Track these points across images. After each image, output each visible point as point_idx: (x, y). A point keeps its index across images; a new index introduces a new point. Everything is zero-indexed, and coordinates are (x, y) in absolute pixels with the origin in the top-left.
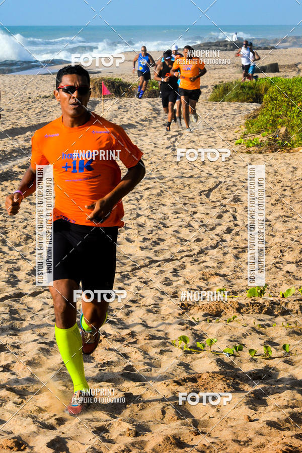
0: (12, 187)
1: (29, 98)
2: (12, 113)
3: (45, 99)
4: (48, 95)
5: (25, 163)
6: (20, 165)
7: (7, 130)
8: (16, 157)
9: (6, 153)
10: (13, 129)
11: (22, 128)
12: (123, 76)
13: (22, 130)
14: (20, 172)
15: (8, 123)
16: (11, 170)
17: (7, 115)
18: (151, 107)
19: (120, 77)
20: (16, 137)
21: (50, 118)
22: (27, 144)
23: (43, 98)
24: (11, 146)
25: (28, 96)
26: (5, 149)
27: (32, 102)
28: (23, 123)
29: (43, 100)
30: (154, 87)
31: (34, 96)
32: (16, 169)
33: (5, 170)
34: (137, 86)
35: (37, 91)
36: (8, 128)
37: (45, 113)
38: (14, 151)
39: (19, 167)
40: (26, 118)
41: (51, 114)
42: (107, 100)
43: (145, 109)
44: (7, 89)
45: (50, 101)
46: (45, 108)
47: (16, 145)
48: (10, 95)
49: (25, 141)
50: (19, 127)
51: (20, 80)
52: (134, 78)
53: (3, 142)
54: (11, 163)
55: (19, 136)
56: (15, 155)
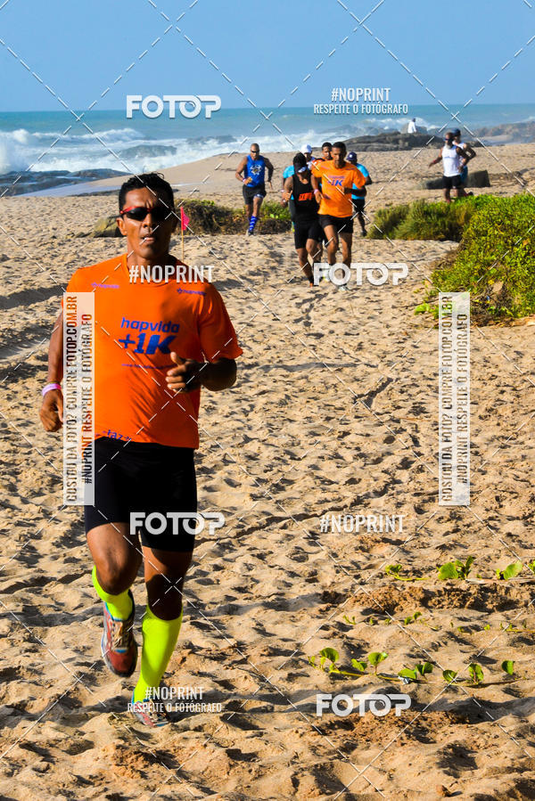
0: (25, 393)
1: (54, 237)
2: (25, 264)
3: (81, 239)
4: (86, 232)
6: (39, 354)
7: (15, 293)
8: (31, 340)
9: (16, 333)
10: (26, 292)
11: (41, 290)
12: (218, 197)
13: (43, 294)
14: (39, 367)
15: (17, 282)
16: (25, 364)
17: (16, 267)
18: (266, 250)
19: (212, 199)
20: (32, 306)
22: (51, 318)
23: (78, 236)
24: (22, 321)
25: (52, 233)
26: (12, 327)
27: (60, 244)
28: (43, 281)
29: (78, 241)
30: (272, 216)
31: (63, 234)
32: (32, 362)
33: (13, 364)
34: (241, 212)
35: (67, 225)
36: (18, 290)
37: (81, 263)
38: (28, 330)
39: (38, 358)
40: (48, 272)
42: (190, 239)
43: (256, 254)
44: (15, 222)
45: (89, 241)
46: (81, 255)
47: (32, 320)
48: (20, 233)
49: (48, 312)
50: (36, 288)
51: (37, 207)
52: (236, 199)
53: (8, 314)
54: (23, 352)
55: (37, 304)
56: (30, 336)
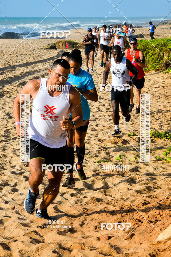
1: (34, 49)
2: (26, 56)
3: (41, 50)
4: (42, 48)
5: (32, 78)
6: (30, 79)
7: (24, 63)
8: (28, 75)
9: (24, 74)
10: (27, 63)
11: (31, 63)
12: (75, 40)
13: (31, 64)
15: (24, 60)
17: (24, 57)
20: (28, 67)
21: (43, 58)
22: (33, 70)
24: (26, 71)
25: (34, 48)
26: (23, 72)
27: (35, 51)
28: (31, 60)
29: (40, 50)
31: (36, 48)
33: (23, 81)
35: (37, 46)
37: (41, 56)
38: (27, 73)
40: (33, 58)
41: (44, 56)
44: (24, 45)
47: (28, 70)
48: (26, 48)
49: (32, 68)
50: (29, 62)
53: (22, 69)
54: (26, 78)
56: (27, 74)
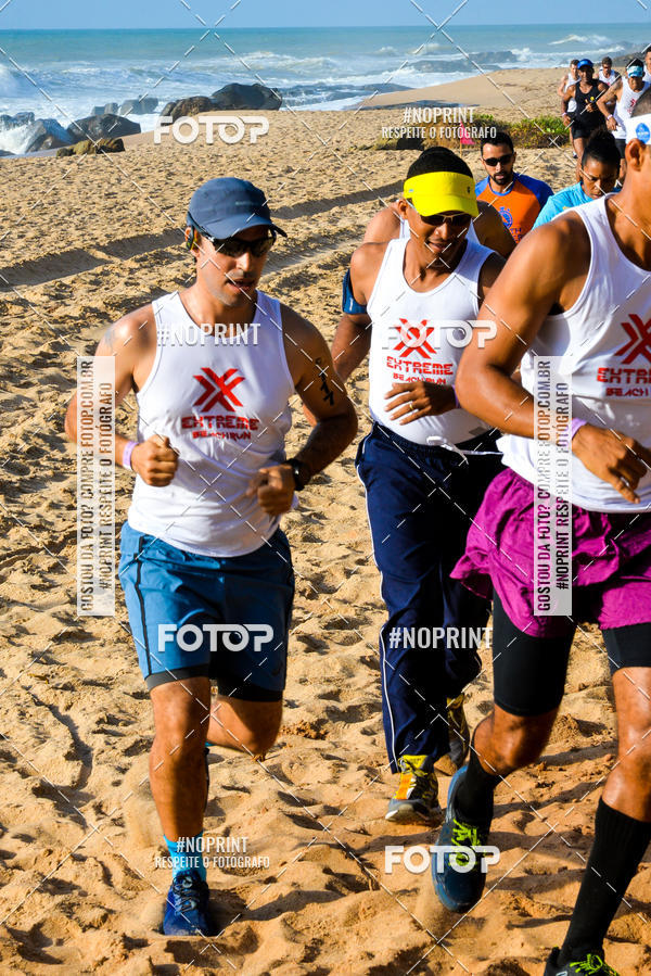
0: (306, 300)
1: (338, 150)
2: (308, 176)
3: (364, 152)
4: (368, 145)
5: (329, 260)
6: (320, 263)
7: (299, 204)
8: (314, 249)
9: (298, 243)
10: (310, 203)
11: (324, 201)
12: (497, 112)
13: (326, 205)
14: (321, 275)
15: (301, 193)
16: (307, 272)
17: (300, 179)
18: (541, 163)
19: (491, 114)
20: (315, 216)
21: (373, 183)
22: (333, 228)
23: (361, 149)
24: (305, 231)
25: (336, 145)
26: (296, 237)
27: (343, 156)
28: (326, 192)
29: (361, 154)
30: (549, 130)
31: (346, 146)
32: (314, 270)
33: (296, 272)
34: (518, 127)
35: (350, 138)
36: (302, 201)
37: (363, 175)
38: (311, 239)
39: (319, 267)
40: (332, 184)
41: (374, 176)
42: (469, 152)
43: (532, 167)
44: (300, 135)
45: (371, 154)
46: (363, 167)
47: (315, 230)
48: (306, 146)
49: (330, 222)
50: (319, 199)
51: (322, 120)
52: (513, 114)
53: (292, 224)
54: (306, 261)
55: (320, 214)
56: (312, 246)
